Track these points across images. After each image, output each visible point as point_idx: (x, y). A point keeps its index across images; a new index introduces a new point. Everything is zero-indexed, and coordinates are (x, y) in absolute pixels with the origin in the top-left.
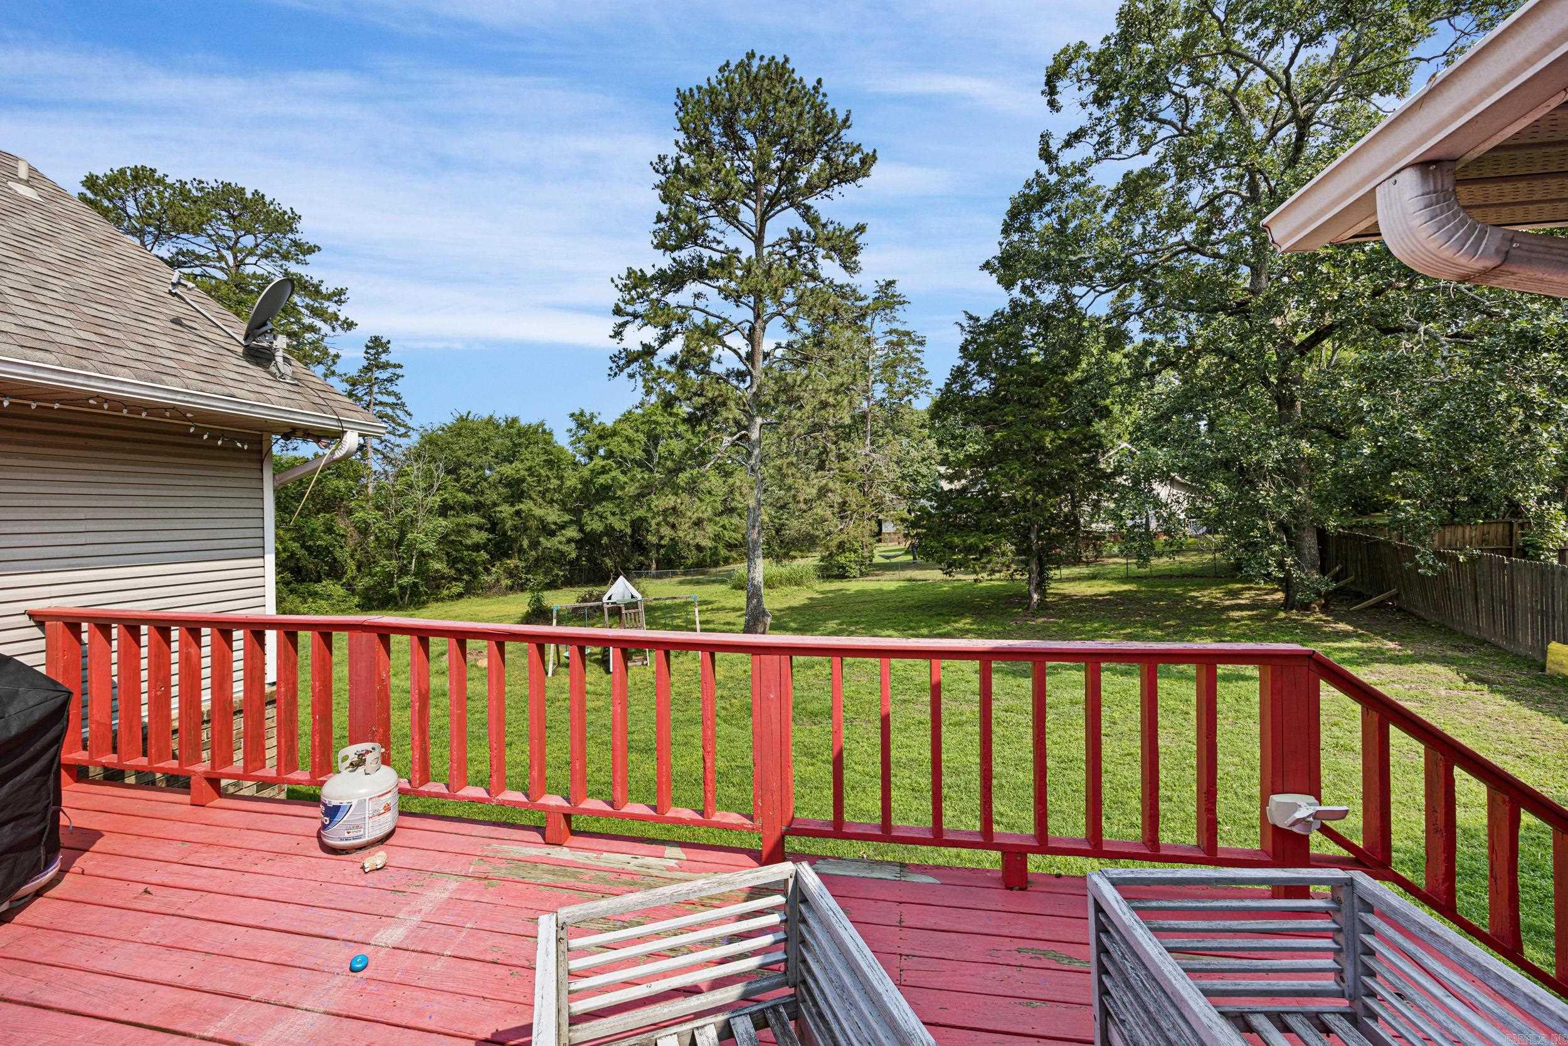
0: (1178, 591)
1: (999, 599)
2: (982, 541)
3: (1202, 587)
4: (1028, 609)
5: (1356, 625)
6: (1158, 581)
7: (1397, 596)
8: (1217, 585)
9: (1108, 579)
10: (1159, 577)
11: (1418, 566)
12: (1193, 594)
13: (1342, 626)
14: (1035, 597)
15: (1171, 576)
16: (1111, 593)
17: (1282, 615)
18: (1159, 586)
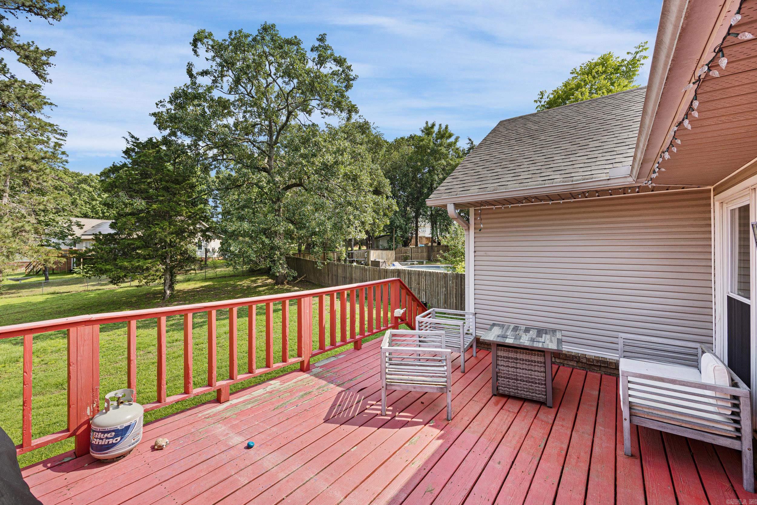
0: (232, 282)
1: (139, 296)
2: (145, 264)
3: (241, 280)
4: (164, 299)
5: (300, 288)
6: (221, 280)
7: (306, 277)
8: (246, 279)
9: (196, 280)
10: (220, 277)
11: (318, 266)
12: (239, 283)
13: (296, 288)
14: (168, 292)
15: (225, 277)
16: (202, 287)
17: (276, 287)
18: (222, 282)
